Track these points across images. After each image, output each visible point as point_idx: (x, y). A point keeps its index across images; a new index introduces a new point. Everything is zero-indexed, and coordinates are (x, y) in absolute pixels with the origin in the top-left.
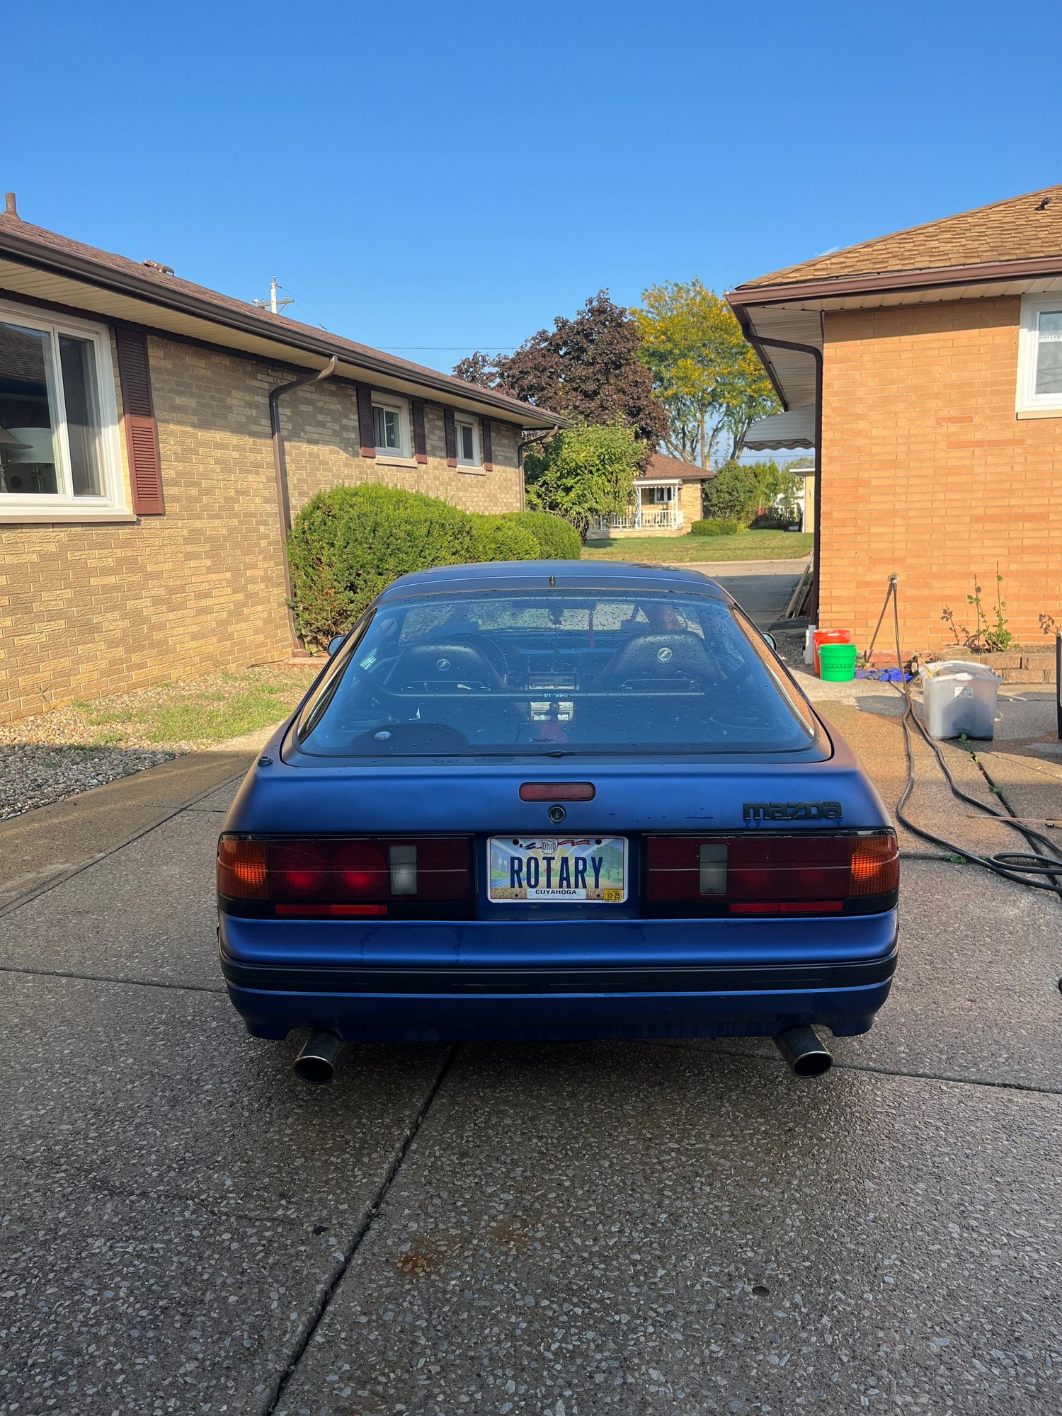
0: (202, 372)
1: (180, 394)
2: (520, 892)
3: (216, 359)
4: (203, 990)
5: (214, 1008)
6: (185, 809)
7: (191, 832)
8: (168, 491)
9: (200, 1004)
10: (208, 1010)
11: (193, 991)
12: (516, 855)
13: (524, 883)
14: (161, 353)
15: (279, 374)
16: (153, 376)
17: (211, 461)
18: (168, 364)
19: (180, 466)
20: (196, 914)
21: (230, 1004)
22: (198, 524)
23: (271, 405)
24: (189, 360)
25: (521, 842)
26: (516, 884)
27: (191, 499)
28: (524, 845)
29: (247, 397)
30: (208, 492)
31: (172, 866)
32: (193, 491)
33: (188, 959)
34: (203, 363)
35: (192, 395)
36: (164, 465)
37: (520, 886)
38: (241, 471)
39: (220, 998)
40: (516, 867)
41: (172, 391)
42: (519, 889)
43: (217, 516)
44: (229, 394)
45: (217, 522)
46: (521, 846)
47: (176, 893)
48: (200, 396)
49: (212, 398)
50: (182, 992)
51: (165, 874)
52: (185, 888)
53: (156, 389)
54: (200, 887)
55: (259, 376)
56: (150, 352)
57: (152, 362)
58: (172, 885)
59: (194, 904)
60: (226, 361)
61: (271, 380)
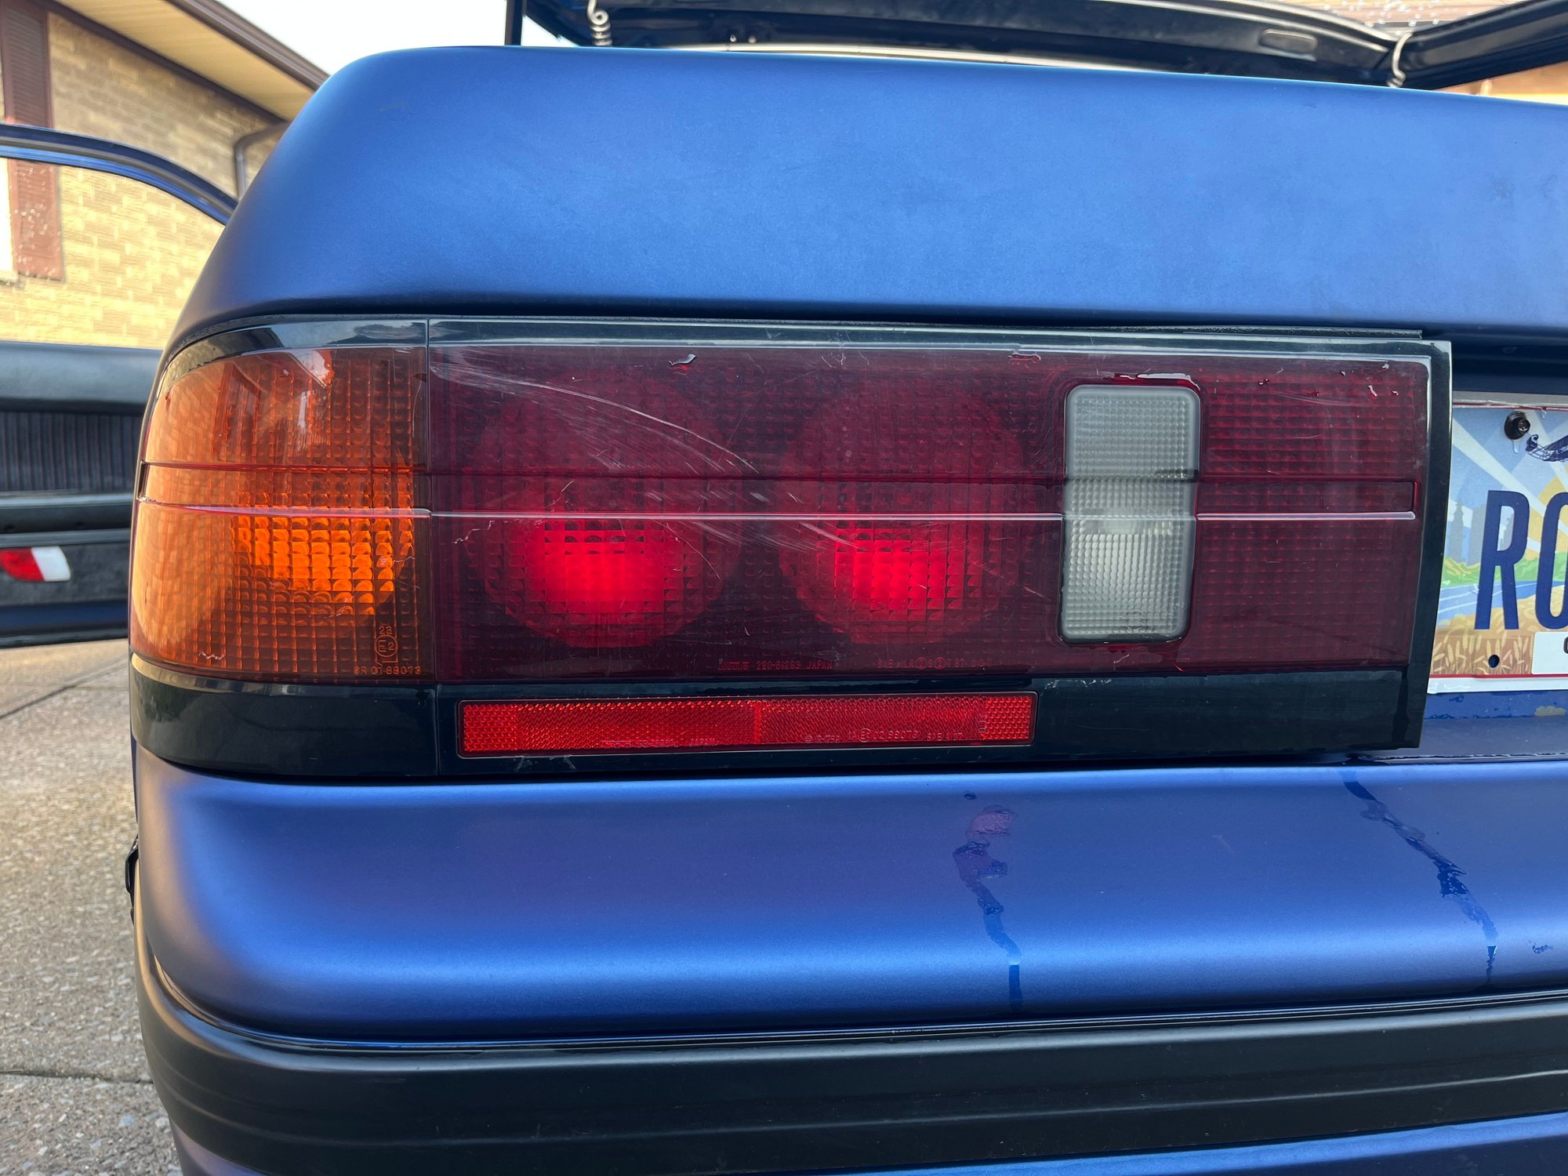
0: (133, 87)
1: (96, 109)
2: (1509, 645)
3: (155, 74)
4: (78, 1075)
5: (115, 1135)
6: (73, 687)
7: (81, 722)
8: (70, 247)
9: (75, 1121)
10: (95, 1146)
11: (52, 1081)
12: (1510, 483)
13: (1526, 606)
14: (70, 44)
15: (247, 119)
16: (56, 76)
17: (142, 217)
18: (82, 64)
19: (93, 216)
20: (79, 872)
21: (163, 1121)
22: (118, 305)
23: (235, 160)
24: (113, 65)
25: (1536, 428)
26: (1497, 613)
27: (107, 267)
28: (1544, 441)
29: (201, 139)
30: (137, 261)
31: (32, 779)
32: (113, 257)
33: (46, 987)
34: (134, 74)
35: (116, 116)
36: (66, 208)
37: (1511, 621)
38: (188, 243)
39: (133, 1102)
40: (1504, 539)
41: (84, 102)
42: (1507, 634)
43: (149, 299)
44: (172, 128)
45: (149, 308)
46: (1531, 445)
47: (34, 832)
48: (127, 120)
49: (147, 127)
50: (20, 1084)
51: (13, 795)
52: (57, 820)
53: (59, 94)
54: (93, 817)
55: (219, 115)
56: (53, 38)
57: (55, 53)
58: (28, 815)
59: (75, 852)
60: (171, 81)
61: (235, 124)
